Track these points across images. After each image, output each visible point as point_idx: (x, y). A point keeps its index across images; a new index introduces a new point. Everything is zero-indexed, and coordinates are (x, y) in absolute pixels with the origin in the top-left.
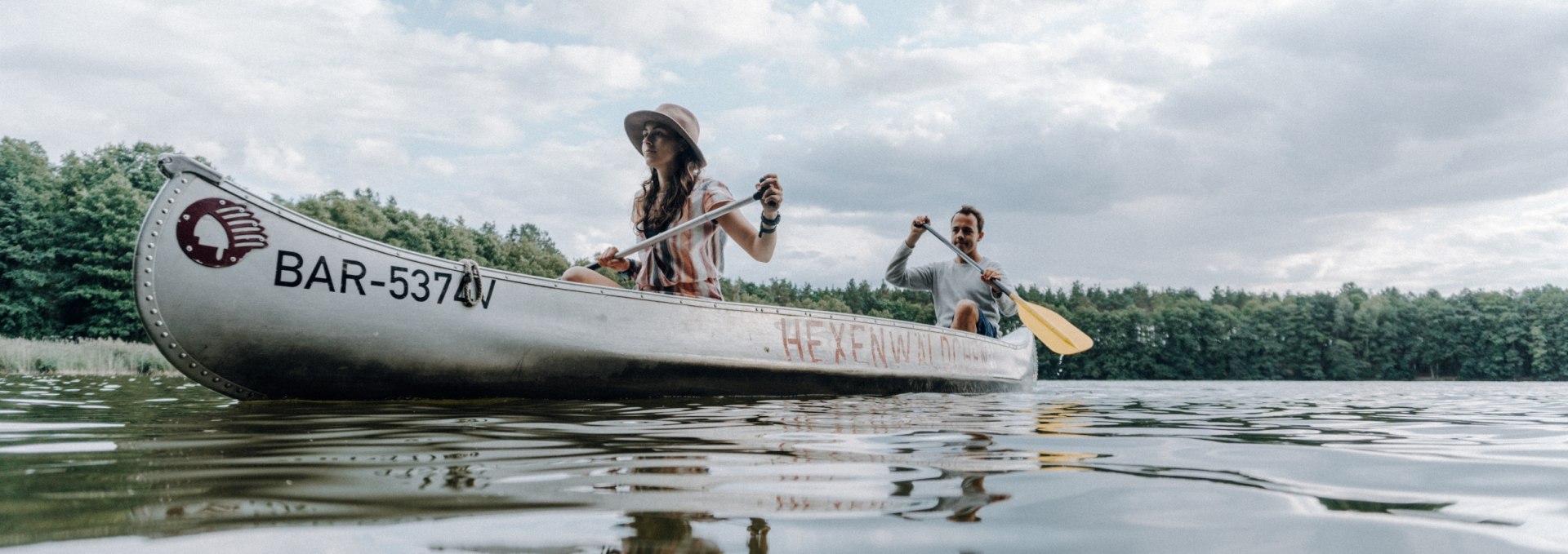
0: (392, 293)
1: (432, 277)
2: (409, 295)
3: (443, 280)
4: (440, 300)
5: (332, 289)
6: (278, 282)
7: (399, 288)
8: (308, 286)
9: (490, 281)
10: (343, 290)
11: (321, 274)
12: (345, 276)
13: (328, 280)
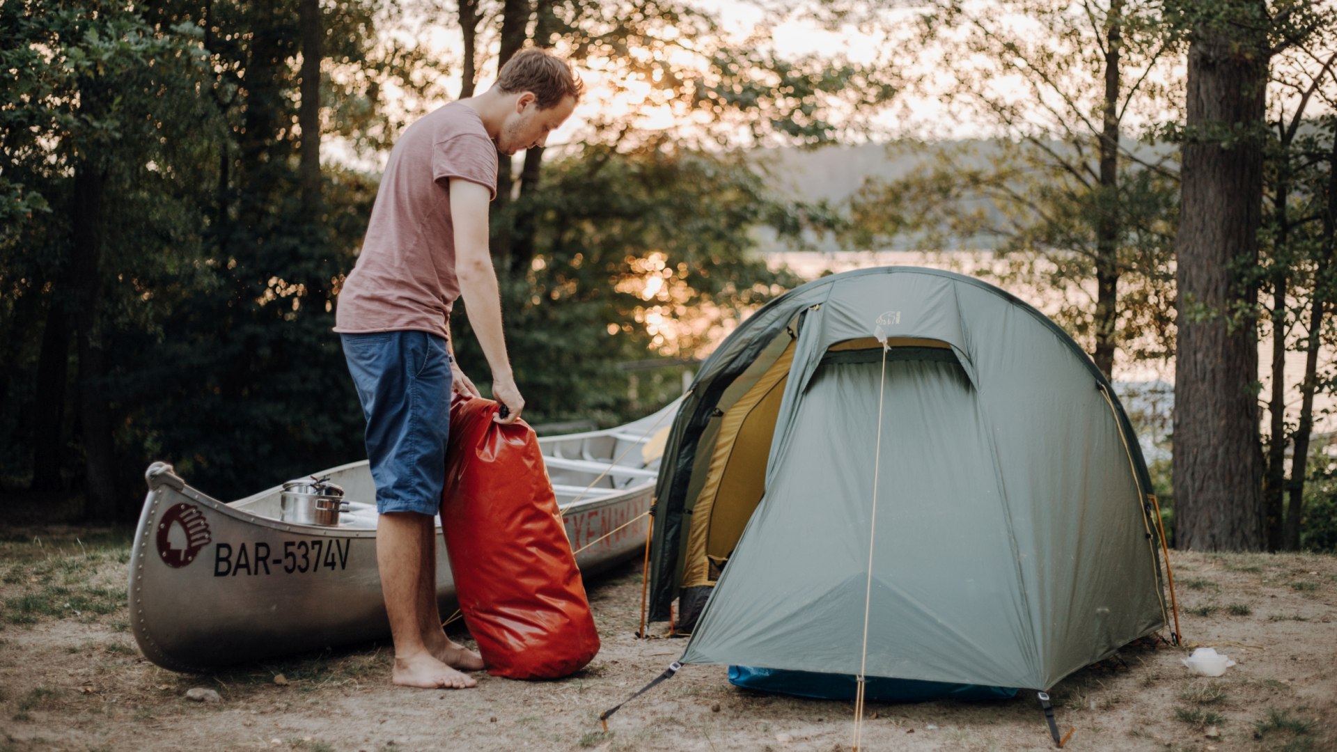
0: (286, 568)
1: (310, 545)
2: (297, 568)
3: (317, 547)
4: (315, 570)
5: (249, 573)
6: (217, 574)
7: (289, 562)
8: (234, 574)
9: (345, 541)
10: (256, 573)
11: (243, 561)
12: (258, 559)
13: (247, 566)
